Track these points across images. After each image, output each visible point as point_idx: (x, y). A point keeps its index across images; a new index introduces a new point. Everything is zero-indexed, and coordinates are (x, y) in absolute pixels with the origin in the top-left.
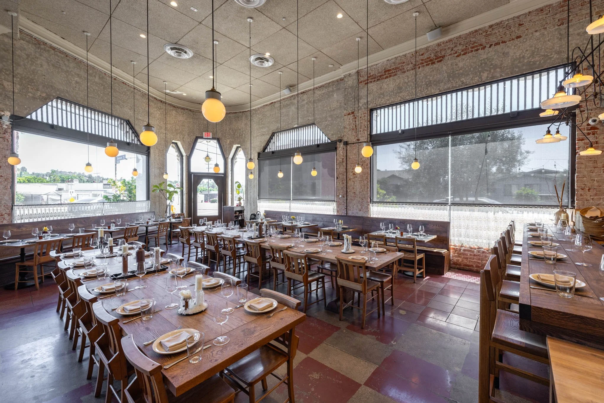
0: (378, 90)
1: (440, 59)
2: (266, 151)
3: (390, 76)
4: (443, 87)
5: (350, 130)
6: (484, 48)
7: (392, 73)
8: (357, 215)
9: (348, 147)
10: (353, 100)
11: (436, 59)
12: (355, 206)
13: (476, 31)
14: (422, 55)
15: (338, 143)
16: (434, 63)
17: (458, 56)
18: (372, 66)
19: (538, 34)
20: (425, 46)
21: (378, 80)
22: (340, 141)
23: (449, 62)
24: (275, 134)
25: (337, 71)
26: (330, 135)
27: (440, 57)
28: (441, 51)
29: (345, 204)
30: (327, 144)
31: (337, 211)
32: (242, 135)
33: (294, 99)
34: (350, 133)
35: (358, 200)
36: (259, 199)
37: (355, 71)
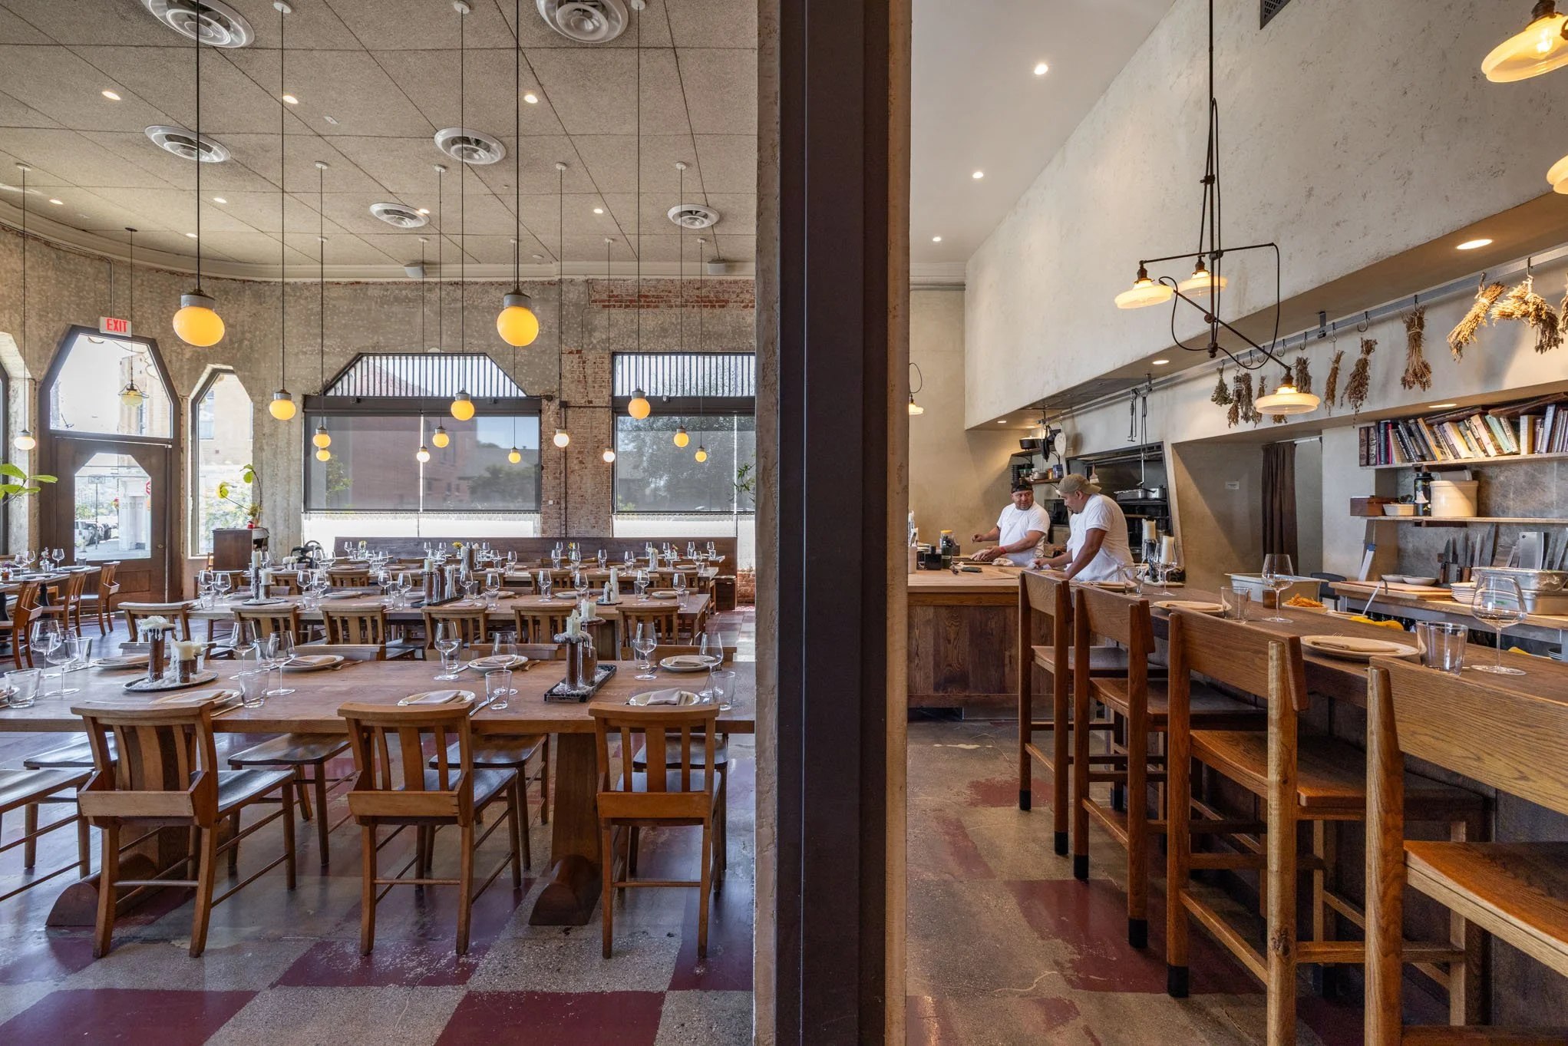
0: (626, 322)
1: (724, 303)
2: (331, 393)
3: (648, 306)
4: (727, 344)
5: (573, 382)
7: (652, 302)
8: (587, 536)
9: (570, 412)
10: (580, 329)
11: (717, 302)
12: (582, 521)
14: (698, 289)
15: (545, 402)
16: (714, 306)
17: (745, 307)
18: (616, 280)
20: (703, 278)
21: (627, 306)
22: (550, 398)
23: (735, 312)
24: (365, 359)
25: (543, 265)
26: (527, 385)
27: (723, 301)
28: (723, 291)
29: (563, 517)
30: (518, 399)
31: (544, 531)
32: (241, 342)
33: (429, 290)
34: (573, 386)
35: (590, 508)
36: (307, 509)
37: (583, 278)
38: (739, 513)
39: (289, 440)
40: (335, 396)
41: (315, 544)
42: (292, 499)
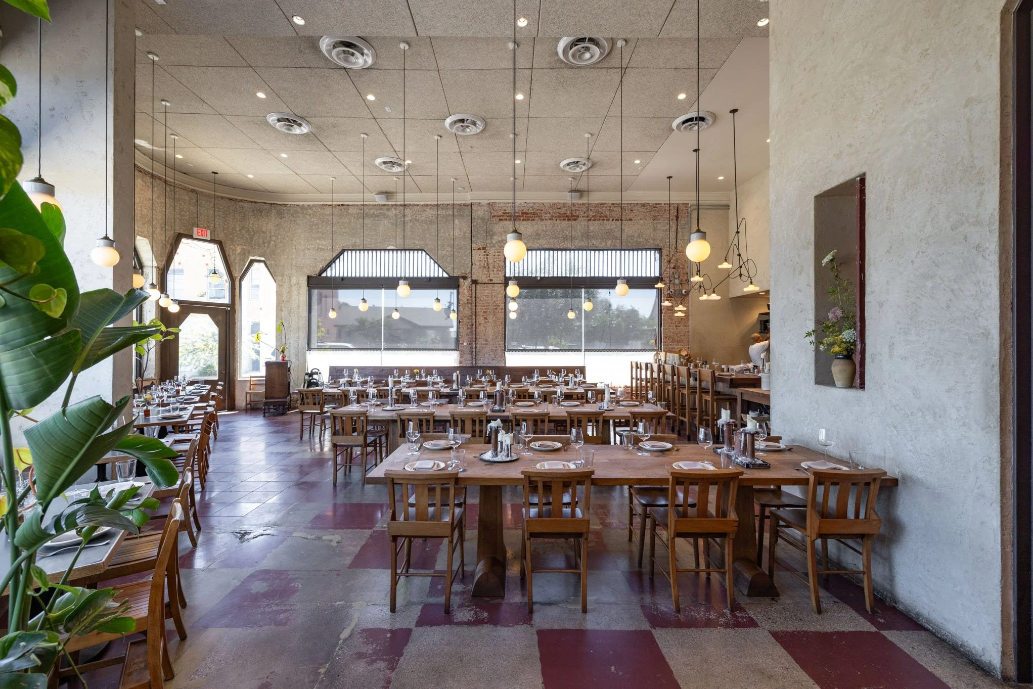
1: (576, 218)
2: (324, 275)
3: (528, 220)
4: (577, 243)
5: (480, 268)
6: (608, 220)
7: (530, 217)
8: (489, 365)
9: (478, 286)
10: (484, 234)
11: (571, 217)
12: (486, 355)
13: (602, 204)
14: (559, 208)
15: (461, 280)
16: (569, 219)
17: (589, 220)
18: (508, 203)
19: (642, 222)
20: (563, 202)
21: (515, 219)
22: (465, 278)
23: (582, 223)
24: (346, 253)
25: (461, 194)
26: (449, 269)
27: (575, 216)
28: (575, 210)
29: (474, 353)
30: (443, 278)
31: (461, 362)
32: (269, 243)
33: (388, 210)
34: (480, 270)
35: (491, 348)
36: (309, 348)
37: (487, 202)
38: (586, 350)
39: (299, 304)
40: (327, 277)
41: (317, 371)
42: (300, 342)
